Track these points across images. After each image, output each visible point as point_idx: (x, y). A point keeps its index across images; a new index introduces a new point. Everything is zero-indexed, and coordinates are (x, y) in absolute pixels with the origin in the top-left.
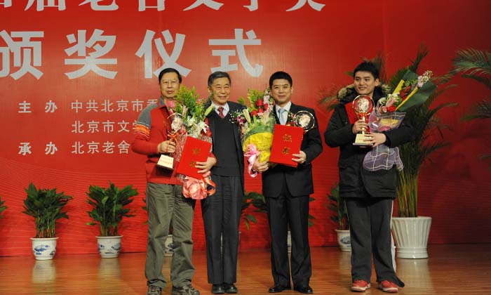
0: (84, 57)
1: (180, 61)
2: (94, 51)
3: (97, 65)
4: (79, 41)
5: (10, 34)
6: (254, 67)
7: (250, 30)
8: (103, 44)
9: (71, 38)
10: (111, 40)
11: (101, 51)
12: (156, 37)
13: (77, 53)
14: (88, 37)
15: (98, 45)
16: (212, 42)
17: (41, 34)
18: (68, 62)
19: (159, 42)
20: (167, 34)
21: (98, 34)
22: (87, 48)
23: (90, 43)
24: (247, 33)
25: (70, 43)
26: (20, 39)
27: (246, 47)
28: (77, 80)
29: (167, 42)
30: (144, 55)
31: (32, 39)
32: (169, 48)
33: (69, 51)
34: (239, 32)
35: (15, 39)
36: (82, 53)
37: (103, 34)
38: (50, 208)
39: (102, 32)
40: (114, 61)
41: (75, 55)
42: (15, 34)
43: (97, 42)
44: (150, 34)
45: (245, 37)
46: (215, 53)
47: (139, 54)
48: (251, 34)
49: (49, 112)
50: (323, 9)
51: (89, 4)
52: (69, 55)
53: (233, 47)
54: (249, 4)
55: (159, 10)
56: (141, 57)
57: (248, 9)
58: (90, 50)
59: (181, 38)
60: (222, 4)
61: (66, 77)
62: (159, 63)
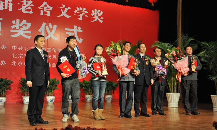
0: (18, 30)
2: (23, 28)
3: (24, 33)
4: (17, 23)
6: (80, 39)
7: (79, 26)
8: (26, 25)
9: (14, 22)
10: (29, 25)
11: (25, 28)
12: (46, 25)
13: (16, 28)
14: (20, 22)
15: (24, 26)
16: (66, 29)
17: (1, 19)
18: (12, 31)
19: (47, 27)
20: (50, 25)
21: (24, 22)
22: (20, 26)
23: (21, 25)
24: (78, 27)
25: (13, 24)
27: (78, 33)
28: (15, 38)
29: (50, 28)
30: (41, 31)
32: (51, 30)
33: (13, 27)
34: (75, 27)
36: (18, 28)
38: (5, 85)
39: (26, 21)
40: (30, 32)
41: (15, 29)
43: (24, 25)
44: (44, 24)
45: (77, 29)
46: (67, 33)
48: (79, 28)
49: (3, 49)
50: (103, 22)
51: (22, 10)
52: (12, 28)
53: (73, 32)
54: (79, 18)
55: (48, 16)
56: (40, 32)
57: (79, 19)
58: (21, 27)
59: (55, 26)
60: (70, 17)
61: (11, 36)
62: (47, 35)
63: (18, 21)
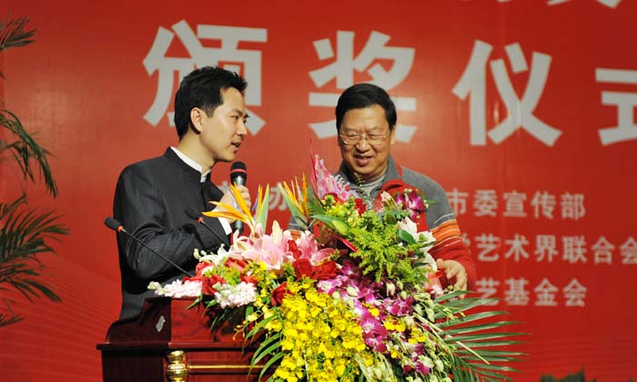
1: (541, 112)
4: (339, 55)
5: (195, 31)
8: (387, 64)
9: (322, 48)
10: (405, 59)
12: (493, 56)
13: (334, 81)
14: (359, 46)
15: (378, 67)
16: (603, 75)
17: (260, 35)
18: (315, 100)
19: (499, 67)
20: (514, 51)
21: (377, 43)
22: (356, 73)
23: (362, 62)
25: (321, 57)
26: (216, 44)
29: (516, 70)
30: (469, 95)
31: (243, 45)
33: (319, 77)
35: (207, 43)
36: (345, 80)
37: (389, 44)
39: (386, 38)
40: (410, 105)
41: (331, 86)
42: (207, 31)
43: (376, 61)
44: (482, 50)
46: (608, 98)
47: (460, 91)
52: (319, 84)
56: (462, 97)
58: (360, 77)
61: (312, 132)
62: (496, 114)
63: (346, 38)
